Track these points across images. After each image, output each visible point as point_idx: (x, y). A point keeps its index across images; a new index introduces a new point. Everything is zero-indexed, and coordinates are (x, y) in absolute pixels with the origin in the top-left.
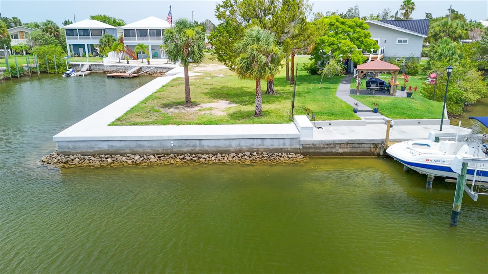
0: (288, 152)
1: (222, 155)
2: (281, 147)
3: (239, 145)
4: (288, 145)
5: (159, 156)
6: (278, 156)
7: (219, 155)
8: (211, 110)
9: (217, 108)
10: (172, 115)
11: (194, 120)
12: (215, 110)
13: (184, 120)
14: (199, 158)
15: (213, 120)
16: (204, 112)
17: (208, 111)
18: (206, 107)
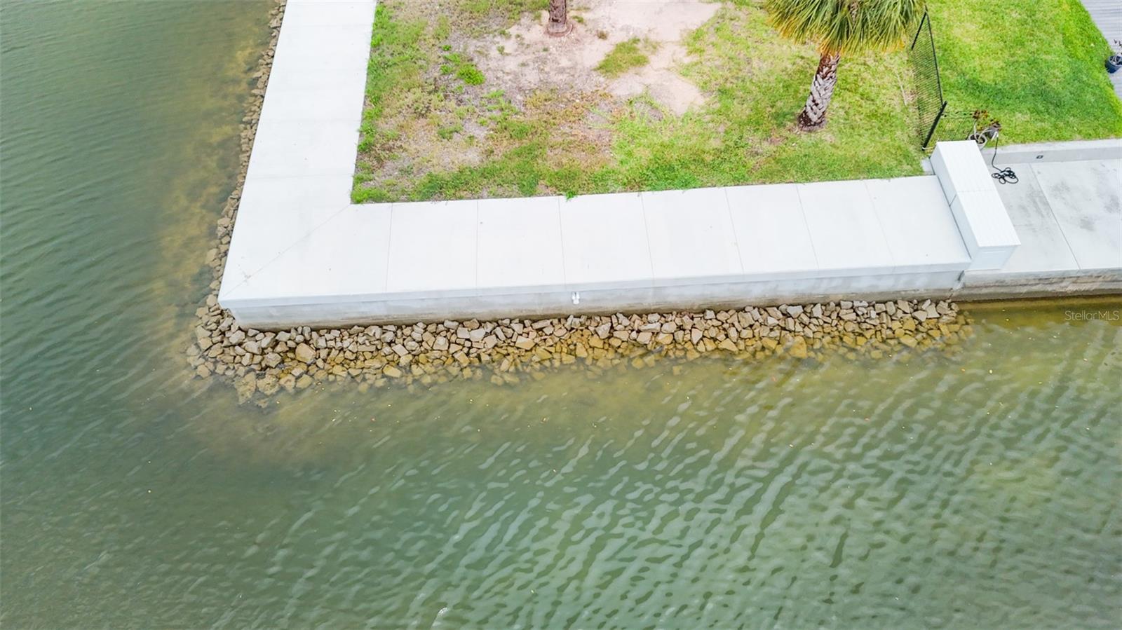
1: (718, 317)
2: (900, 288)
3: (774, 290)
4: (920, 284)
5: (537, 326)
6: (884, 314)
7: (710, 314)
8: (641, 62)
9: (655, 47)
10: (531, 118)
11: (613, 159)
12: (653, 58)
13: (580, 160)
14: (655, 334)
15: (673, 156)
16: (626, 86)
17: (632, 70)
18: (617, 37)
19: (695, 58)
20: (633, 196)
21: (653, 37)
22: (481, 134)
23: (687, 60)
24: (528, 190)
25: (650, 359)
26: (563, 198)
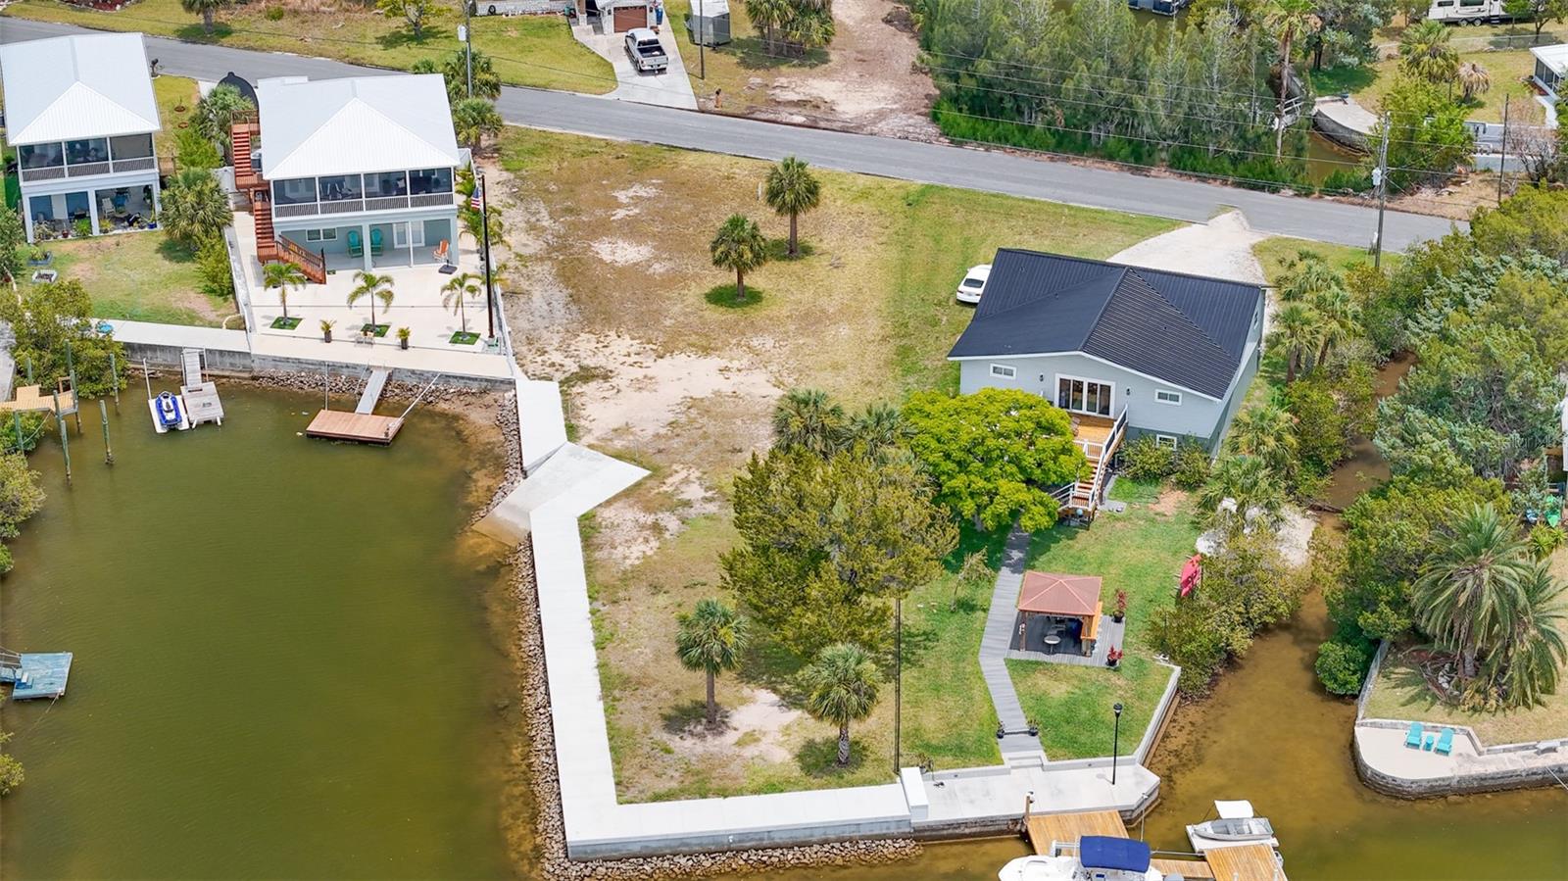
0: (895, 839)
1: (801, 849)
2: (884, 831)
3: (825, 834)
4: (893, 830)
5: (712, 856)
6: (880, 846)
7: (796, 848)
8: (757, 740)
9: (765, 734)
10: (700, 767)
11: (745, 782)
12: (764, 739)
13: (728, 783)
14: (770, 857)
15: (774, 780)
16: (749, 751)
17: (753, 745)
18: (743, 730)
19: (786, 738)
20: (755, 797)
21: (763, 729)
22: (677, 775)
23: (782, 739)
24: (704, 796)
25: (769, 868)
26: (721, 799)
